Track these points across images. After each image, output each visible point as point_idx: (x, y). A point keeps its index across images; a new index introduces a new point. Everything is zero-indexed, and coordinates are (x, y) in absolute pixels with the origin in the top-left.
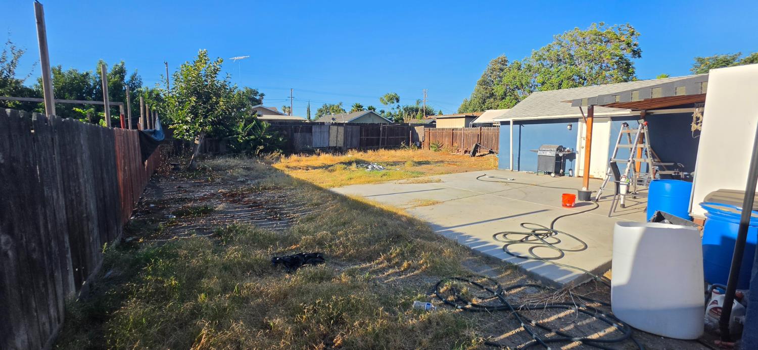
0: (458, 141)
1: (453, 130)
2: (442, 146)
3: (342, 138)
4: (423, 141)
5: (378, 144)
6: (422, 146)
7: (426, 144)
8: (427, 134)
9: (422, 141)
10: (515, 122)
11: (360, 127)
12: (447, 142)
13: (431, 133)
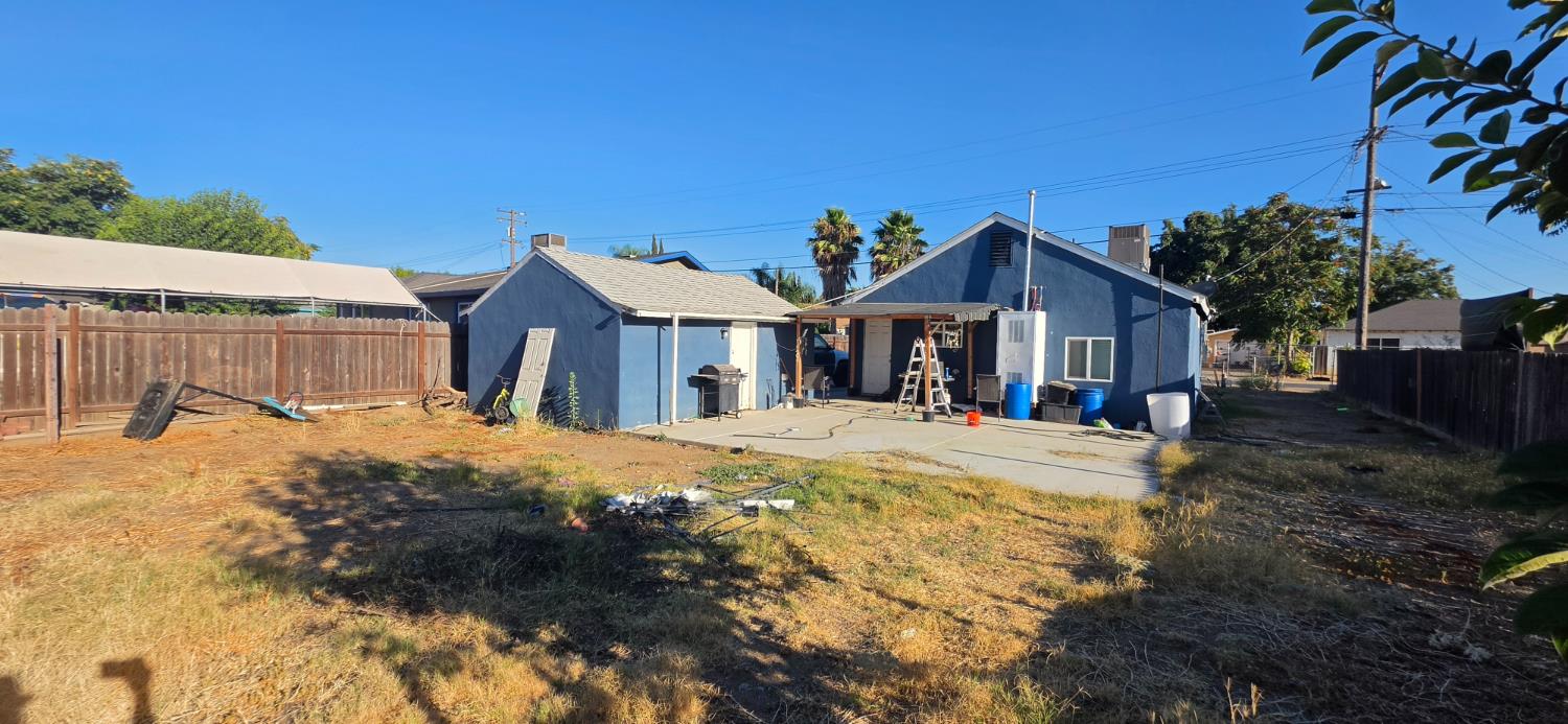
10: (685, 322)
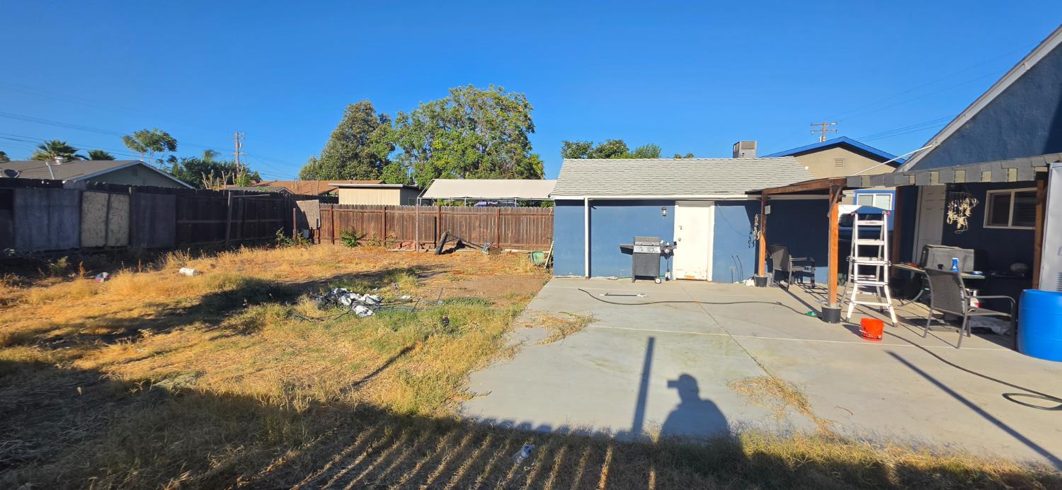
0: (397, 228)
1: (385, 209)
2: (363, 237)
3: (125, 223)
4: (318, 229)
5: (221, 235)
6: (316, 237)
7: (325, 233)
8: (325, 214)
9: (315, 228)
11: (174, 196)
12: (372, 230)
13: (335, 213)
